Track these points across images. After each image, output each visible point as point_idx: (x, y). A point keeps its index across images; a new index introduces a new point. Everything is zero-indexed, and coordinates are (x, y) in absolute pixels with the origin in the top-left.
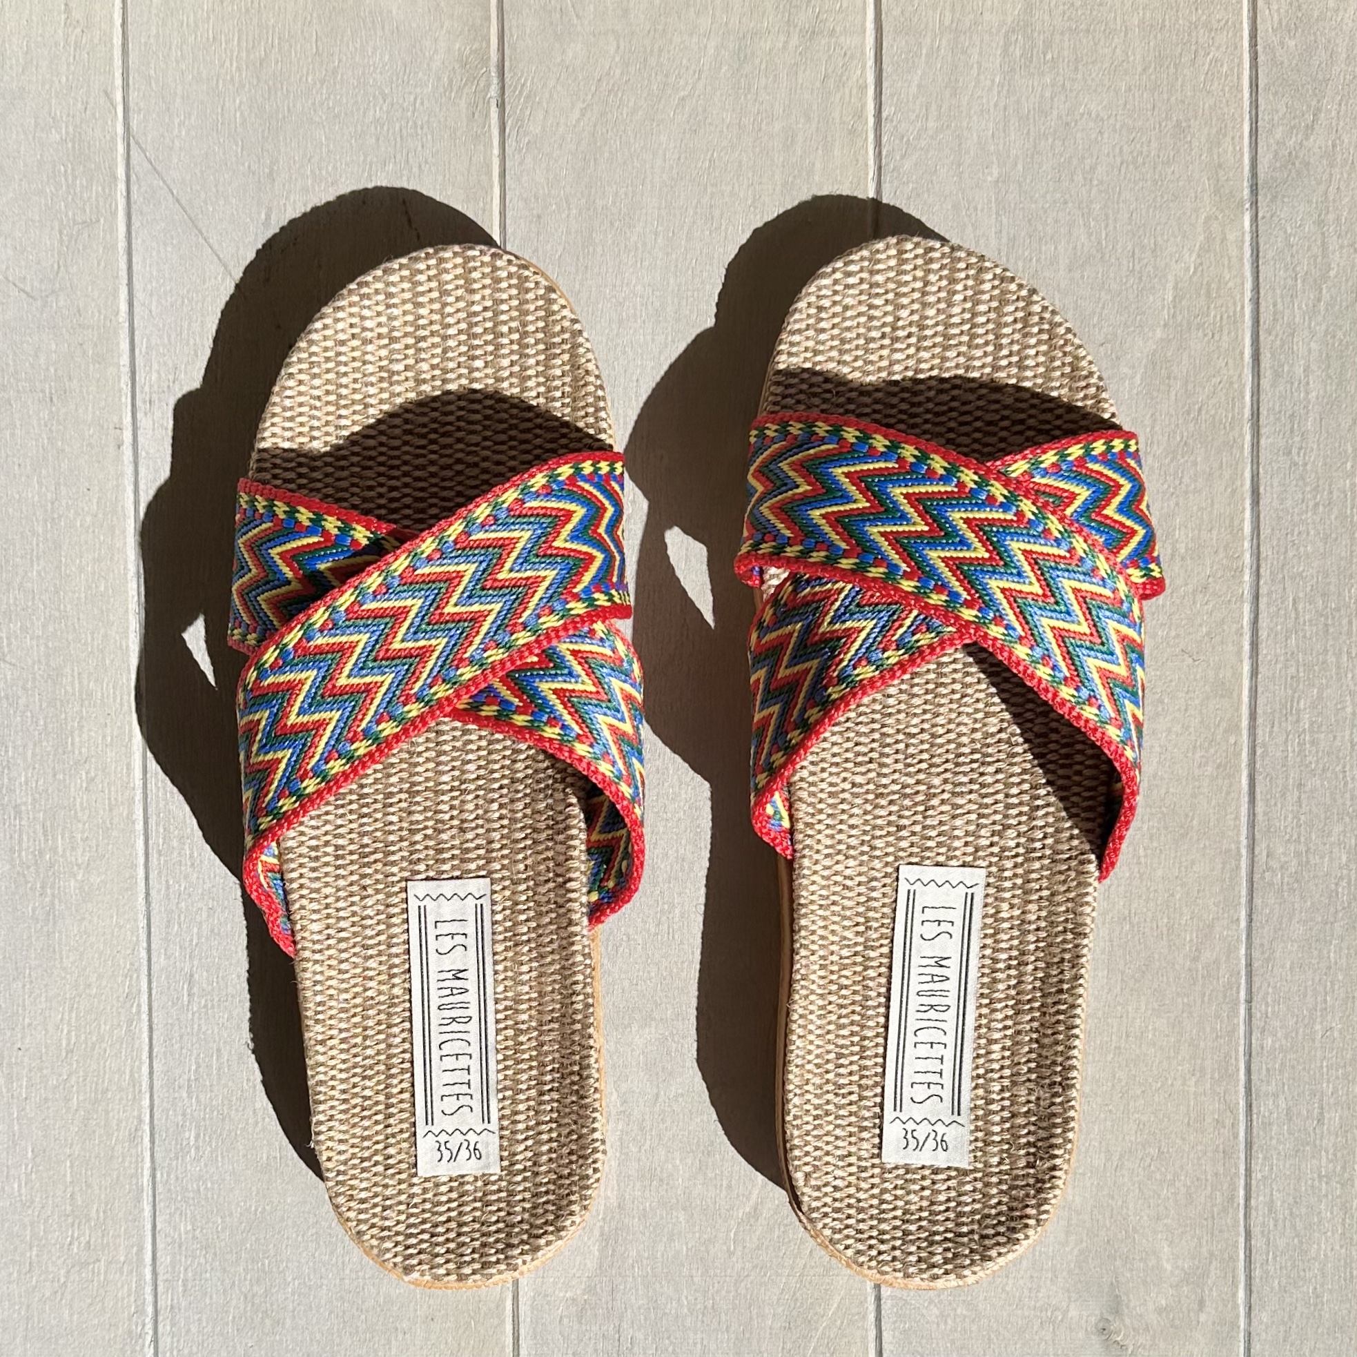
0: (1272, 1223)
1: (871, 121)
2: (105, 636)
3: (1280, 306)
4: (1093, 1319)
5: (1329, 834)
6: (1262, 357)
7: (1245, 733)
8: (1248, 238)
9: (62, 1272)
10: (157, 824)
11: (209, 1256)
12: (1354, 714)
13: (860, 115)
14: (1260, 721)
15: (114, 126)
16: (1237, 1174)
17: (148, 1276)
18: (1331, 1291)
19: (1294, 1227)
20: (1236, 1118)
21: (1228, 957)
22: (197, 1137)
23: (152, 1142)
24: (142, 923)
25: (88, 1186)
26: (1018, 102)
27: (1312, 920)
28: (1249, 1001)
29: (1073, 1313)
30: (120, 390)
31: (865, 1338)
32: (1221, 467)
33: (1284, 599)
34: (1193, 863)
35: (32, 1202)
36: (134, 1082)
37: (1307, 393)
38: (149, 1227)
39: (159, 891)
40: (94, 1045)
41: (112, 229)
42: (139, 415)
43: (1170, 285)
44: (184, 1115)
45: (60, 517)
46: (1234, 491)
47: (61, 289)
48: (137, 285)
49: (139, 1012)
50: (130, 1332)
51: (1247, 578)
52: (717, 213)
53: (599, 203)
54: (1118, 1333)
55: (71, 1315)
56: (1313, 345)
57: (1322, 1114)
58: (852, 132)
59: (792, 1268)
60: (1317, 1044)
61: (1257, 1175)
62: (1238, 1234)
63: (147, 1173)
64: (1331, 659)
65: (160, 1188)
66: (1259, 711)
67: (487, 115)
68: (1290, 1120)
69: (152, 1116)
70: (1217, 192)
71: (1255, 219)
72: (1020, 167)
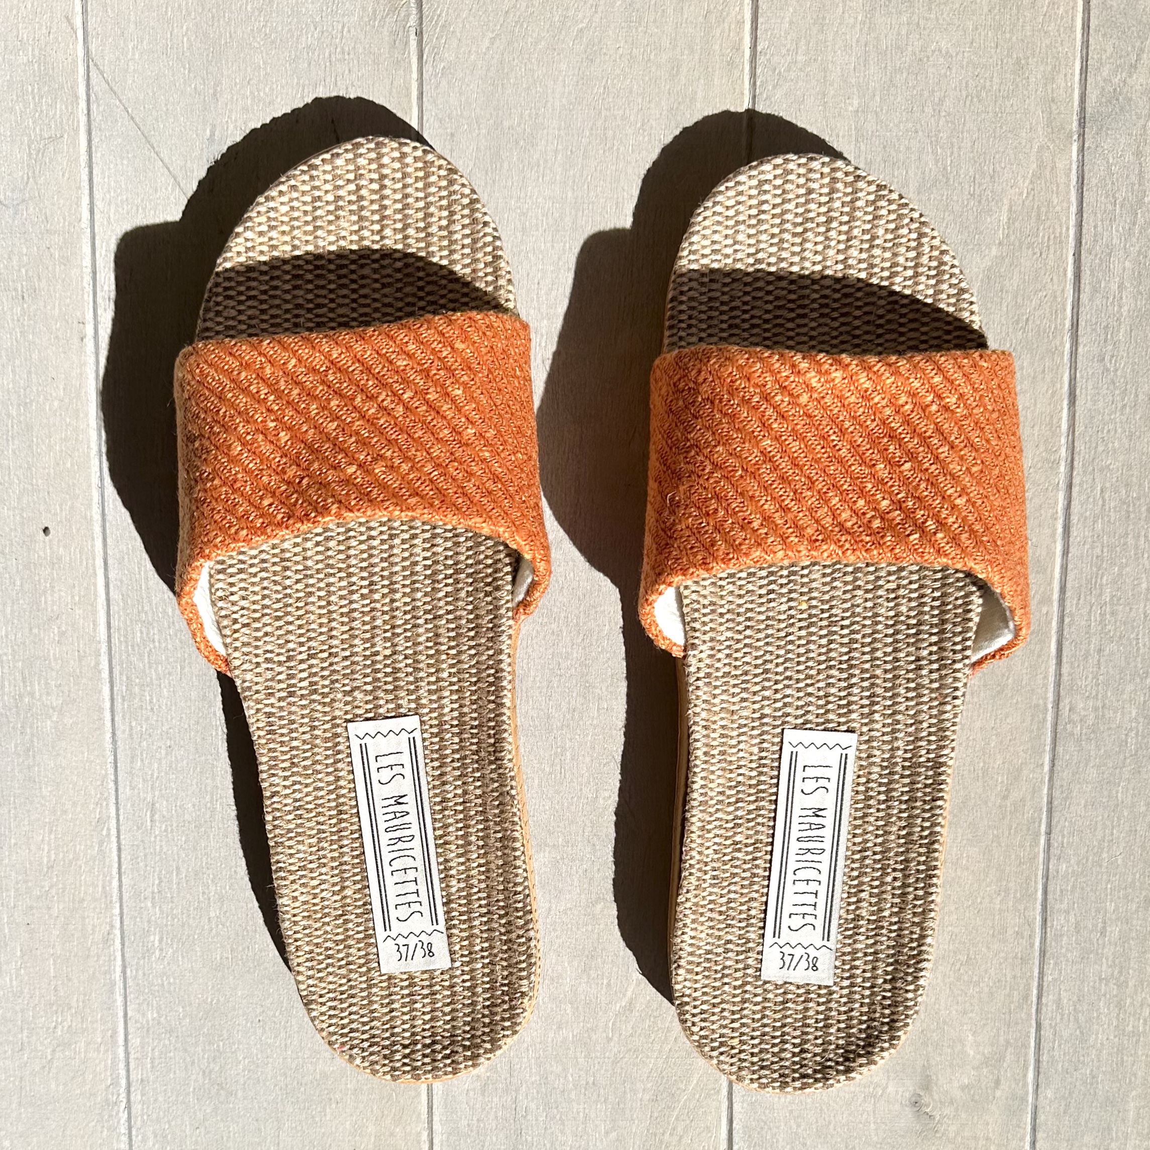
0: (1059, 1017)
1: (747, 53)
2: (72, 507)
3: (1099, 229)
4: (907, 1095)
5: (1122, 692)
6: (1082, 274)
7: (1055, 604)
8: (1074, 167)
9: (49, 1051)
10: (121, 674)
11: (173, 1040)
12: (1148, 589)
13: (738, 48)
14: (1068, 594)
15: (75, 50)
16: (1031, 977)
17: (122, 1055)
18: (1104, 1073)
19: (1076, 1020)
20: (1033, 931)
21: (1033, 797)
22: (161, 940)
23: (123, 944)
24: (111, 759)
25: (70, 980)
26: (877, 39)
27: (1105, 765)
28: (1049, 833)
29: (891, 1089)
30: (83, 289)
31: (718, 1108)
32: (1044, 371)
33: (1093, 488)
34: (1007, 717)
35: (22, 992)
36: (106, 894)
37: (1120, 307)
38: (121, 1014)
39: (124, 731)
40: (70, 863)
41: (75, 144)
42: (100, 312)
43: (1005, 208)
44: (149, 922)
45: (32, 401)
46: (1054, 393)
47: (31, 198)
48: (97, 195)
49: (108, 835)
50: (107, 1100)
51: (1062, 468)
52: (610, 133)
53: (506, 124)
54: (928, 1106)
55: (58, 1086)
56: (1127, 264)
57: (1104, 927)
58: (731, 63)
59: (660, 1052)
60: (1104, 870)
61: (1048, 978)
62: (1031, 1026)
63: (119, 969)
64: (1131, 541)
65: (130, 982)
66: (1069, 585)
67: (407, 43)
68: (1078, 932)
69: (122, 922)
70: (1049, 124)
71: (1082, 149)
72: (878, 98)
